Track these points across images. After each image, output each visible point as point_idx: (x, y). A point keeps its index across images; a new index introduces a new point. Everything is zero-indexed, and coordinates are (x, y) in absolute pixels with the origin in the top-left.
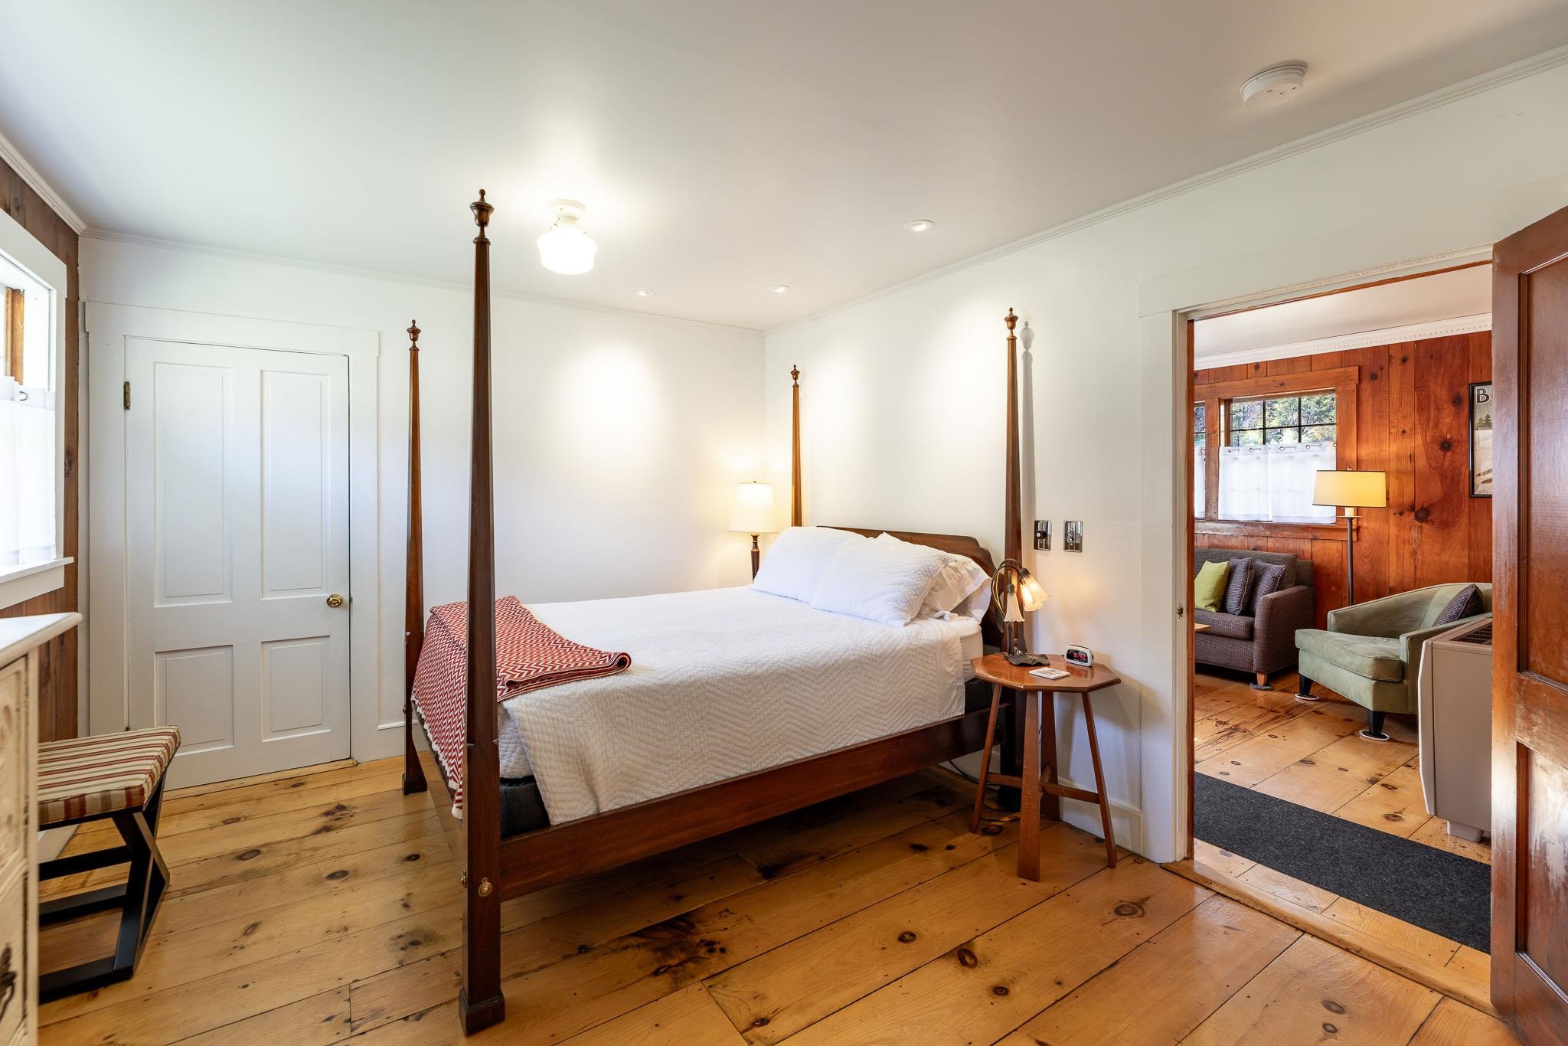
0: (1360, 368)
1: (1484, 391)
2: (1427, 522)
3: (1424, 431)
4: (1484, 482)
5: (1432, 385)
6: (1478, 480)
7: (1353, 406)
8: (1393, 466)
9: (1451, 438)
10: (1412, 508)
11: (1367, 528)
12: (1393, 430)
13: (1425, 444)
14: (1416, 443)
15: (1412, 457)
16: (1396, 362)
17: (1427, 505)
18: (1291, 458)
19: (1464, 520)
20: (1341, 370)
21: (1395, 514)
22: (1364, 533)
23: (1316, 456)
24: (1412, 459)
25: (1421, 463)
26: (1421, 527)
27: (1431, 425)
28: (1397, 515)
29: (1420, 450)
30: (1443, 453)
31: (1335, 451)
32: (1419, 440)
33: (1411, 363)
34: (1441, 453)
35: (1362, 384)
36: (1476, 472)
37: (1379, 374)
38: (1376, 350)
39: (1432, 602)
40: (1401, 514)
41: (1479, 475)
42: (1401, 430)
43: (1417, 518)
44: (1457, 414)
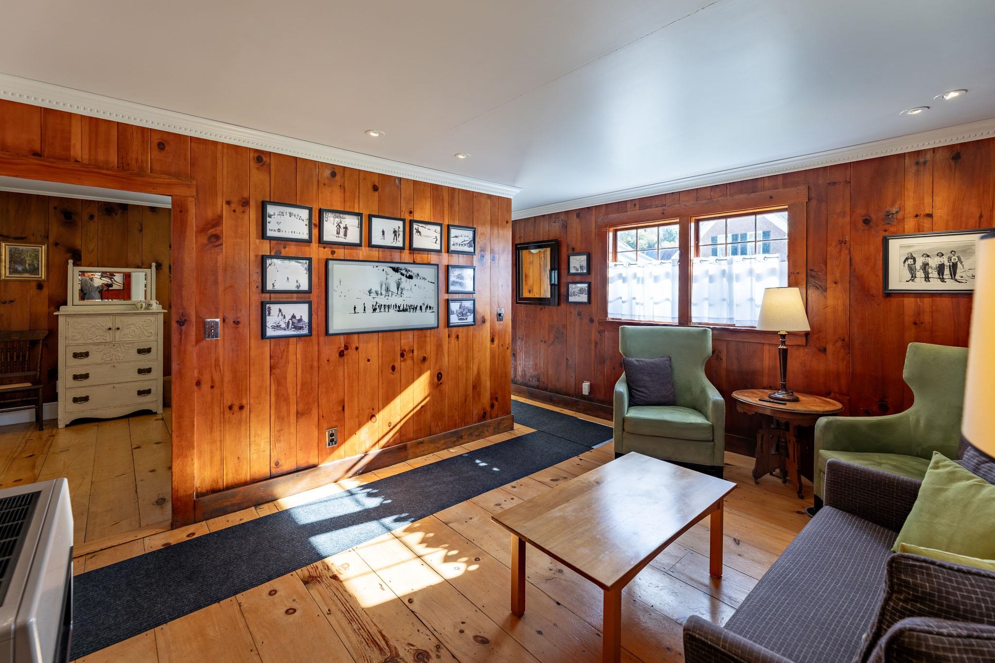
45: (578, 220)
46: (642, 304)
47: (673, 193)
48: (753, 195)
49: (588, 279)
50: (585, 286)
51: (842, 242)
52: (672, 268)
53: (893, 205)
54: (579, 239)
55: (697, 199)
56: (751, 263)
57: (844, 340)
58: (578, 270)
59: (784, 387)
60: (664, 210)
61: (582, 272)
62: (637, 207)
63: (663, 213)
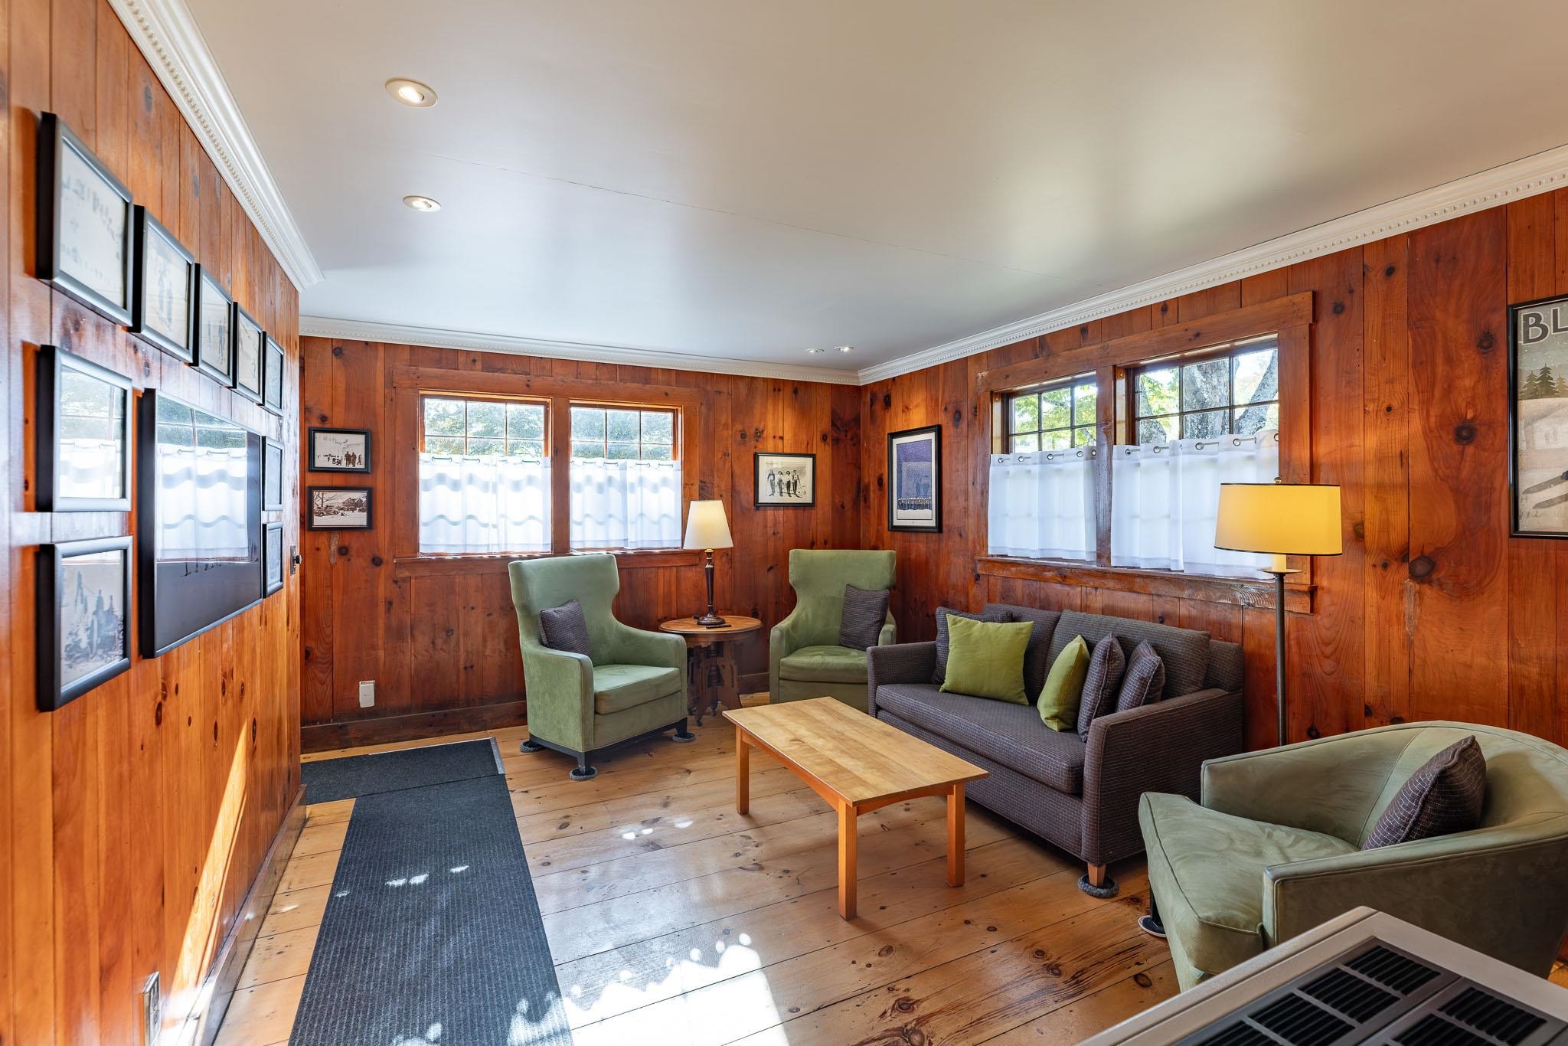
0: (1315, 295)
1: (1538, 317)
2: (1430, 583)
3: (1426, 404)
4: (1538, 506)
5: (1438, 314)
6: (1527, 504)
7: (1304, 364)
8: (1371, 474)
9: (1473, 419)
10: (1403, 555)
11: (1329, 591)
12: (1371, 407)
13: (1427, 432)
14: (1410, 430)
15: (1403, 457)
16: (1376, 277)
17: (1432, 549)
18: (1214, 461)
19: (1501, 581)
20: (1285, 300)
21: (1374, 566)
22: (1324, 600)
23: (1251, 458)
24: (1404, 461)
25: (1420, 468)
26: (1419, 592)
27: (1438, 393)
28: (1379, 570)
29: (1418, 444)
30: (1460, 448)
31: (1276, 449)
32: (1416, 424)
33: (1401, 276)
34: (1456, 448)
35: (1320, 325)
36: (1523, 486)
37: (1347, 303)
38: (1340, 258)
39: (1400, 762)
40: (1385, 566)
41: (1528, 491)
42: (1385, 406)
43: (1414, 576)
44: (1486, 370)
45: (337, 362)
46: (495, 526)
47: (541, 358)
48: (648, 387)
49: (367, 481)
50: (360, 496)
51: (726, 454)
52: (542, 470)
53: (760, 421)
54: (342, 399)
55: (578, 375)
56: (641, 470)
57: (727, 554)
58: (339, 462)
59: (711, 611)
60: (529, 381)
61: (351, 466)
62: (479, 365)
63: (528, 386)
